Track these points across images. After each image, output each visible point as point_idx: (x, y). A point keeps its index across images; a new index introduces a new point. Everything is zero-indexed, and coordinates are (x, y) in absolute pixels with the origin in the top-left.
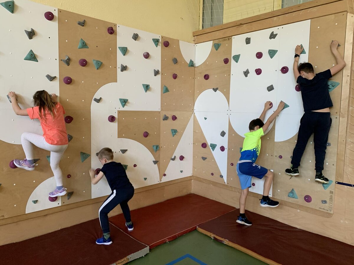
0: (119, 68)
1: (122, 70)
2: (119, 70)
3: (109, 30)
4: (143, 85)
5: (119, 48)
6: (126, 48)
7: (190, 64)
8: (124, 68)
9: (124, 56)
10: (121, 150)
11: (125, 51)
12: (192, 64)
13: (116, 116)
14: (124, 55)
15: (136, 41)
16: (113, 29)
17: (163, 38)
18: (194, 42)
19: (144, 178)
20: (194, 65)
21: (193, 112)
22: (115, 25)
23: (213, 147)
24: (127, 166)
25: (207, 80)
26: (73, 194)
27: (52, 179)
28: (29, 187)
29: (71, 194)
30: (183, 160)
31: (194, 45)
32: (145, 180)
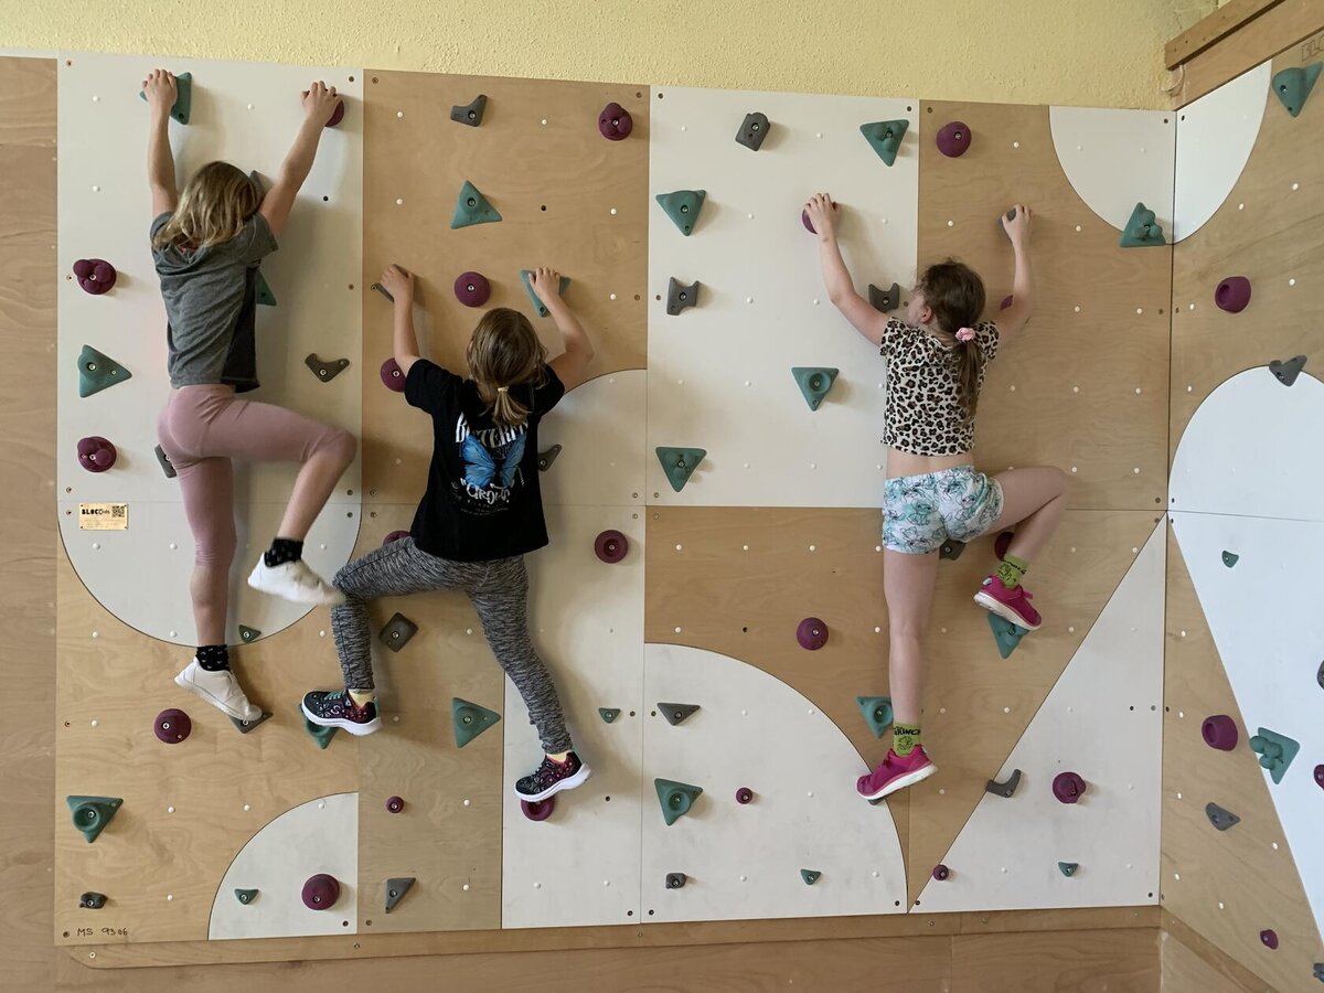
0: (658, 298)
1: (674, 309)
2: (657, 309)
3: (604, 121)
4: (798, 372)
5: (660, 198)
6: (704, 192)
7: (1133, 234)
8: (684, 297)
9: (688, 234)
10: (662, 706)
11: (690, 209)
12: (1147, 231)
13: (636, 532)
14: (688, 229)
15: (756, 149)
16: (625, 113)
17: (930, 110)
18: (1174, 99)
19: (803, 871)
20: (1166, 232)
21: (1157, 515)
22: (641, 93)
23: (1273, 752)
24: (695, 793)
25: (1236, 312)
26: (412, 889)
27: (320, 806)
28: (223, 828)
29: (402, 890)
30: (1081, 803)
31: (1170, 115)
32: (810, 882)
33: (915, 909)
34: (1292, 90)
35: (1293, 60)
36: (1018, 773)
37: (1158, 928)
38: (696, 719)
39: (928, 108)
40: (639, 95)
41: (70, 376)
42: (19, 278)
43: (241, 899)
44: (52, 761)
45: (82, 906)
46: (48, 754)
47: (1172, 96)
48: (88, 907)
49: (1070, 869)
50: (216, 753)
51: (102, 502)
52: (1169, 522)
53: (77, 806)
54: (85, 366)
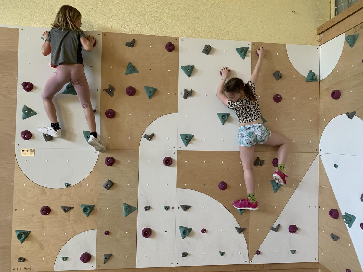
0: (181, 94)
1: (185, 97)
2: (181, 97)
3: (167, 46)
4: (219, 114)
5: (182, 67)
6: (194, 66)
7: (309, 78)
8: (188, 94)
10: (181, 206)
11: (190, 70)
12: (312, 77)
13: (175, 157)
14: (189, 76)
15: (208, 55)
16: (172, 45)
17: (254, 45)
18: (319, 43)
19: (220, 252)
20: (318, 78)
21: (316, 154)
22: (177, 39)
23: (348, 219)
24: (190, 230)
25: (337, 99)
26: (111, 257)
27: (86, 233)
28: (59, 239)
29: (108, 257)
30: (296, 233)
31: (318, 47)
32: (222, 255)
33: (251, 263)
34: (351, 41)
35: (351, 33)
36: (279, 225)
37: (318, 268)
38: (190, 209)
39: (254, 44)
40: (176, 40)
41: (20, 114)
42: (7, 87)
43: (63, 260)
44: (12, 220)
45: (19, 261)
46: (11, 218)
47: (319, 42)
48: (20, 261)
49: (293, 252)
50: (57, 218)
51: (28, 148)
52: (320, 156)
53: (18, 233)
54: (24, 111)
